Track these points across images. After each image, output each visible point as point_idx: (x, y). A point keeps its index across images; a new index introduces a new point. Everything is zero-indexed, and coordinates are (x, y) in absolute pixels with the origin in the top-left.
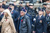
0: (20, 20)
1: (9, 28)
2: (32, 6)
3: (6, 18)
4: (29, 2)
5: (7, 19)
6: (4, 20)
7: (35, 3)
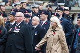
0: (76, 33)
1: (58, 46)
2: (67, 10)
3: (54, 31)
4: (63, 4)
5: (56, 32)
6: (50, 34)
7: (73, 6)
